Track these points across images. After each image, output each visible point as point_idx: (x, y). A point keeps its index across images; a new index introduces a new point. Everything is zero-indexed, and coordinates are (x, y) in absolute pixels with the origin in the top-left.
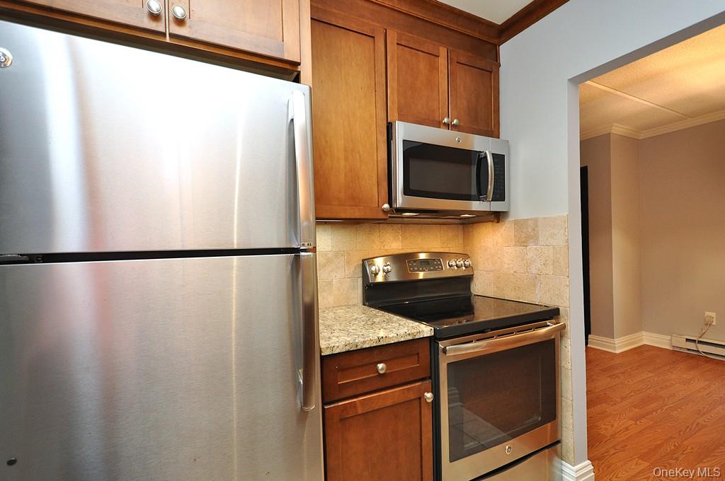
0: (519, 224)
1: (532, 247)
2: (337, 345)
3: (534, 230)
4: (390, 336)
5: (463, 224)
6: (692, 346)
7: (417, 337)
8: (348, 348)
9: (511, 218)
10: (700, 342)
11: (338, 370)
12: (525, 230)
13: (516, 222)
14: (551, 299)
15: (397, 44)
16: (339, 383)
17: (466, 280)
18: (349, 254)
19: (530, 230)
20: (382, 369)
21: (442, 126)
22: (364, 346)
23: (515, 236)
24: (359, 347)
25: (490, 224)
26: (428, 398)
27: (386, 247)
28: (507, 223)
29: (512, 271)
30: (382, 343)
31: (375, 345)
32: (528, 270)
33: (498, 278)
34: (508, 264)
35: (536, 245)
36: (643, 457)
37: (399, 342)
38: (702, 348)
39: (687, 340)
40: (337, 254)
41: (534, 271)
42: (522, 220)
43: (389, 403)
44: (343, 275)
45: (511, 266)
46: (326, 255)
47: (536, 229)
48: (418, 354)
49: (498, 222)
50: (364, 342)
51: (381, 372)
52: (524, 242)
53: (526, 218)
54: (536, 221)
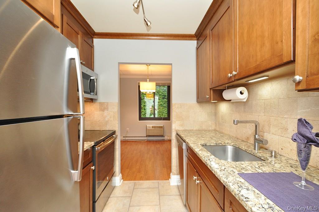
0: (101, 104)
1: (106, 112)
3: (107, 106)
6: (124, 138)
9: (98, 101)
10: (126, 137)
12: (103, 106)
13: (100, 103)
19: (105, 106)
23: (99, 108)
25: (89, 103)
28: (96, 103)
29: (98, 120)
32: (105, 119)
34: (97, 118)
35: (108, 111)
36: (127, 168)
38: (127, 138)
39: (123, 137)
41: (107, 120)
42: (102, 102)
48: (89, 153)
49: (93, 102)
52: (103, 110)
53: (104, 102)
54: (108, 103)
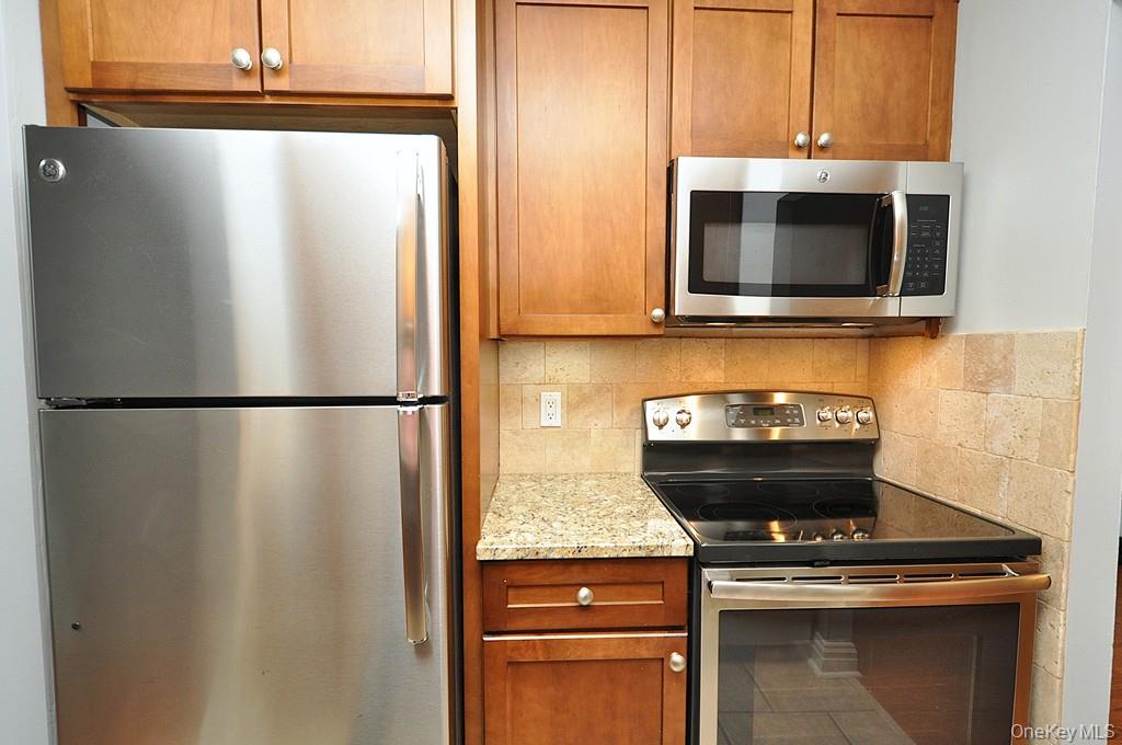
0: (975, 344)
1: (998, 395)
2: (502, 547)
3: (1005, 358)
4: (602, 545)
5: (870, 337)
7: (655, 554)
8: (521, 555)
9: (961, 331)
11: (508, 587)
12: (986, 359)
13: (969, 340)
14: (1031, 515)
15: (695, 8)
16: (509, 606)
17: (866, 449)
18: (621, 390)
19: (997, 358)
20: (585, 598)
21: (792, 152)
22: (551, 556)
23: (965, 369)
24: (541, 556)
25: (920, 339)
26: (676, 664)
27: (692, 380)
28: (950, 339)
29: (954, 443)
30: (584, 555)
31: (571, 556)
32: (988, 445)
33: (926, 452)
34: (949, 427)
35: (1007, 390)
37: (617, 558)
40: (599, 389)
41: (1000, 449)
42: (981, 336)
43: (599, 655)
44: (609, 425)
45: (955, 430)
46: (581, 388)
47: (1010, 357)
48: (663, 583)
49: (934, 337)
50: (551, 549)
51: (585, 603)
52: (982, 384)
53: (991, 332)
54: (1011, 338)
